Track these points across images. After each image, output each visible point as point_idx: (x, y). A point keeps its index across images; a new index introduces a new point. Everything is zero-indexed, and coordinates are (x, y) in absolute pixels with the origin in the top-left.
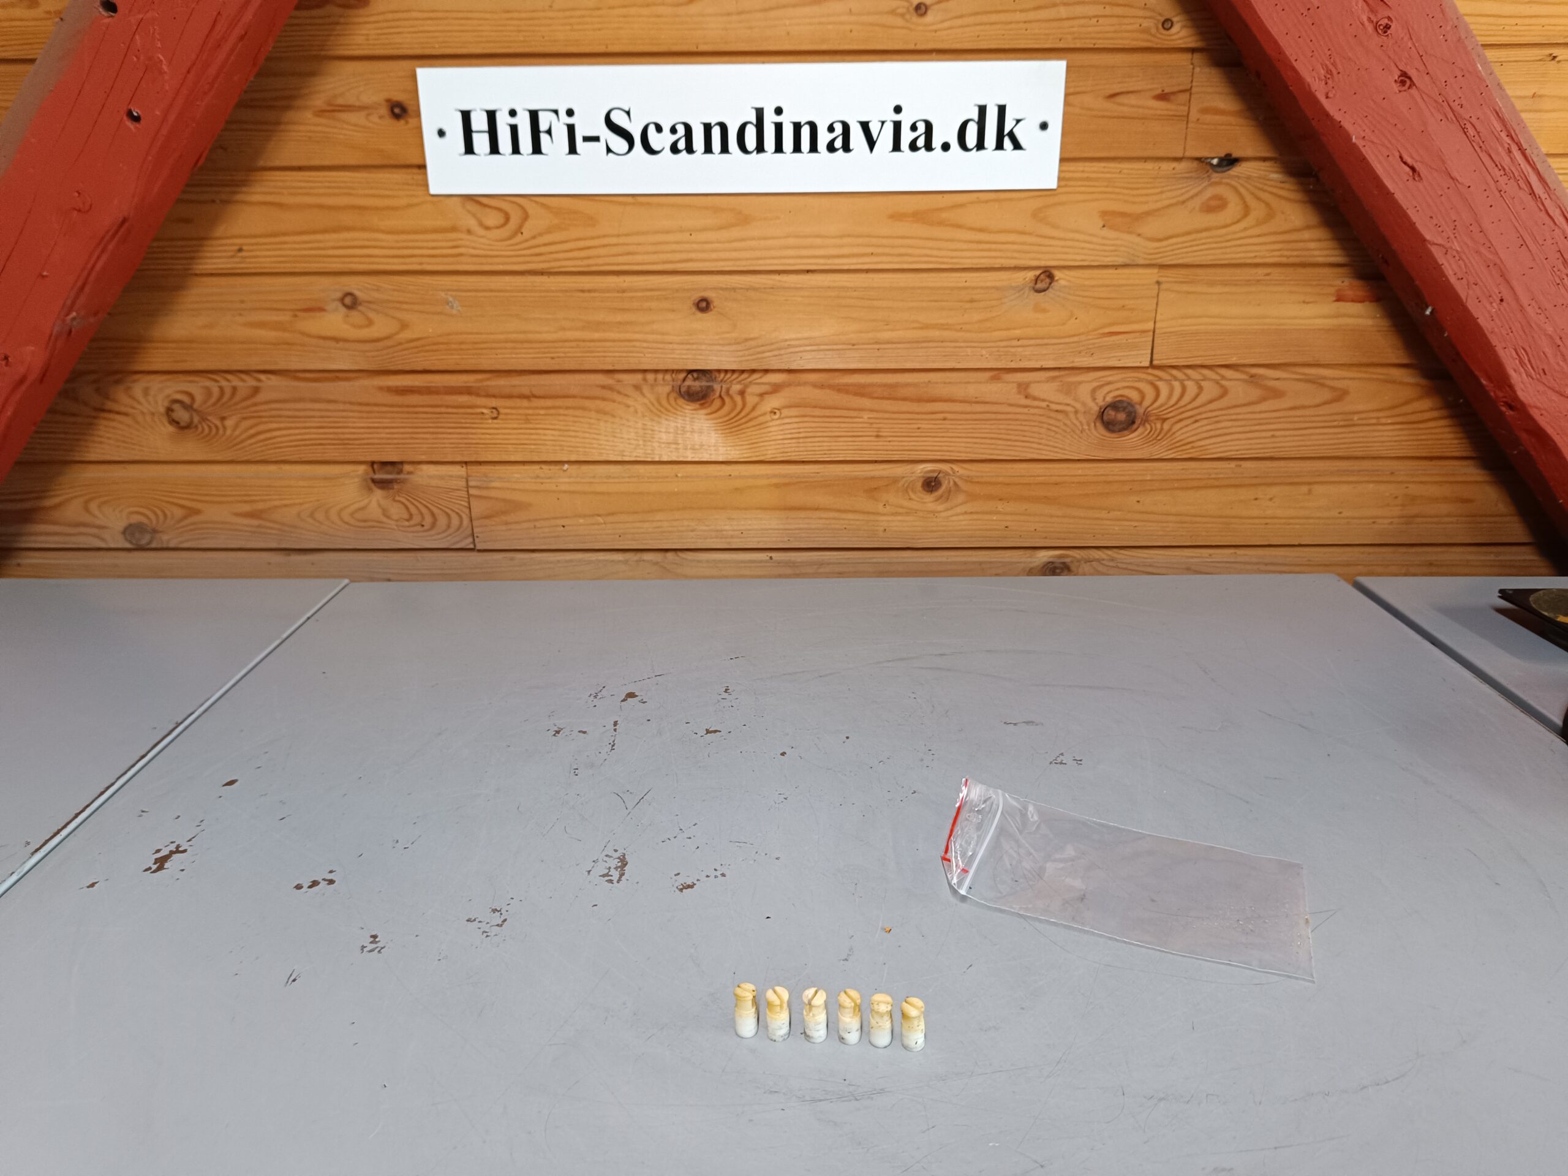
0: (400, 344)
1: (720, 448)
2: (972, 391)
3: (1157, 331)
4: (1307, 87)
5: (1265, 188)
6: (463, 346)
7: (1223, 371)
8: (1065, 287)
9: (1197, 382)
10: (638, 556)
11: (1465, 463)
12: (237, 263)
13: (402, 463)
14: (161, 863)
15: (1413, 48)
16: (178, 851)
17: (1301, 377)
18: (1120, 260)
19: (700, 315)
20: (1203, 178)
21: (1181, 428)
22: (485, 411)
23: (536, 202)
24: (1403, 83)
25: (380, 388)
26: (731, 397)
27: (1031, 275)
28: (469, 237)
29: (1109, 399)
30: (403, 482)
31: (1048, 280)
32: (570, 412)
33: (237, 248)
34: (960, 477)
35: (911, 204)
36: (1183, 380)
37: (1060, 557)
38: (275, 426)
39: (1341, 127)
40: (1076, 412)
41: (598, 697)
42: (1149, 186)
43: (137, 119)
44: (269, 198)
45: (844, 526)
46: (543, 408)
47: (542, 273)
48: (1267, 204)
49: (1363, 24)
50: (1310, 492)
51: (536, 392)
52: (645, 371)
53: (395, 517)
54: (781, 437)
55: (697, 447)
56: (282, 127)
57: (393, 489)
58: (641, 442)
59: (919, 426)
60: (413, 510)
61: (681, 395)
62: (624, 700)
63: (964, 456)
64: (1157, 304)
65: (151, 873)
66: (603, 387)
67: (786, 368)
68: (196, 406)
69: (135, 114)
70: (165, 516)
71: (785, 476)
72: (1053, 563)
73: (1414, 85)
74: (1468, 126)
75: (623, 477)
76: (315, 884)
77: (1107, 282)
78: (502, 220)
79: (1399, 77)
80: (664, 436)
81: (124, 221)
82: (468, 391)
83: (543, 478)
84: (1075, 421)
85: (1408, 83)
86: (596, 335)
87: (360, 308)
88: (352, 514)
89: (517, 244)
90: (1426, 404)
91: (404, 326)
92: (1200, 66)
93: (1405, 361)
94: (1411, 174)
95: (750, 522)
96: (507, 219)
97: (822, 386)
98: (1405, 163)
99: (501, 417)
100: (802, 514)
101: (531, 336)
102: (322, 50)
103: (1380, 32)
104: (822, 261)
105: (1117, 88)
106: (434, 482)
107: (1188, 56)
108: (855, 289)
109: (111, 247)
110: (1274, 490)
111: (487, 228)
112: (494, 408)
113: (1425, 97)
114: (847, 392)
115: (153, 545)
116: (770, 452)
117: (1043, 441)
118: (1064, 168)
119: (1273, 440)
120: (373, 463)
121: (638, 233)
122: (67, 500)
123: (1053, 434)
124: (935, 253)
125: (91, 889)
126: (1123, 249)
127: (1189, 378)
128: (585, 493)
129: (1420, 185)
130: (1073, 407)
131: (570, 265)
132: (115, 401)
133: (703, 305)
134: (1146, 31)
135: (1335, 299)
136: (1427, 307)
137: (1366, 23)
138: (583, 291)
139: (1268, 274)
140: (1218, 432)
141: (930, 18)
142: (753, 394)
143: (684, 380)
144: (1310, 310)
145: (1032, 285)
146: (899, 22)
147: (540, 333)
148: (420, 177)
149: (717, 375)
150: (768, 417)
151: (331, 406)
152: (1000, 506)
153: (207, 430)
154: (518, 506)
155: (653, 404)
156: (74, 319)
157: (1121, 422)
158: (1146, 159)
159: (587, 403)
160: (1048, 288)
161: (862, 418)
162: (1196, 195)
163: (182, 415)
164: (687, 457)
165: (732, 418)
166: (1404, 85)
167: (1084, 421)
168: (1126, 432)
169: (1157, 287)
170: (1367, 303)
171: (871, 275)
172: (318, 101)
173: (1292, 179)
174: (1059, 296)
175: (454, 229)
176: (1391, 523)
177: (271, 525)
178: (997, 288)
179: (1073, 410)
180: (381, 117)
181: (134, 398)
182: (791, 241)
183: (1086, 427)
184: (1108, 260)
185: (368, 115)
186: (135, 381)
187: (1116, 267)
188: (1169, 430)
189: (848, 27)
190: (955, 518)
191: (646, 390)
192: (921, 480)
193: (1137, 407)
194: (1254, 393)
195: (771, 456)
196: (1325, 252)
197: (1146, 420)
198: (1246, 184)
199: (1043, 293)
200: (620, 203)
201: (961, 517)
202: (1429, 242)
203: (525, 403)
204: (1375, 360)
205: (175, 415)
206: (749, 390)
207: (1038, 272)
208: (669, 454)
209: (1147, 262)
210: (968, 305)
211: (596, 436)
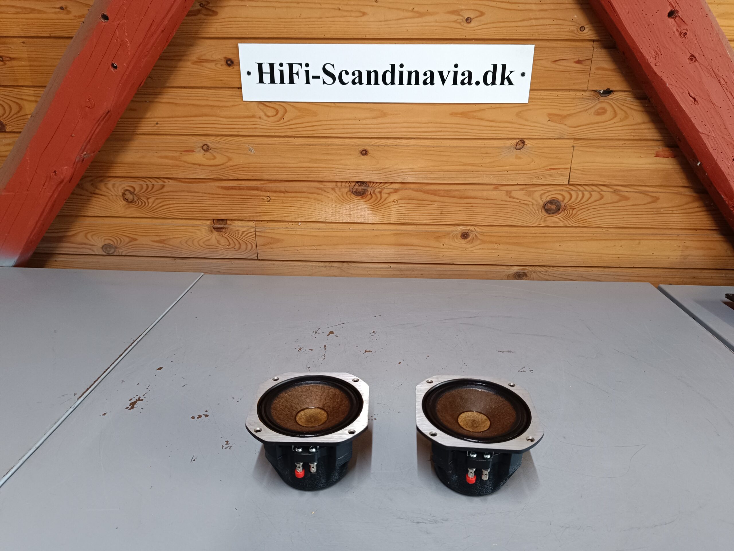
0: (228, 167)
1: (370, 217)
2: (485, 194)
3: (572, 169)
4: (646, 60)
5: (625, 104)
6: (255, 169)
7: (602, 187)
8: (530, 147)
9: (589, 192)
10: (331, 264)
11: (713, 232)
12: (156, 129)
13: (226, 220)
14: (133, 405)
15: (697, 44)
16: (139, 400)
17: (638, 191)
18: (556, 136)
19: (362, 157)
20: (596, 99)
21: (581, 213)
22: (264, 198)
23: (290, 105)
24: (692, 59)
25: (218, 187)
26: (375, 194)
27: (514, 142)
28: (260, 120)
29: (548, 199)
30: (227, 228)
31: (522, 144)
32: (303, 199)
33: (155, 122)
34: (478, 233)
35: (461, 109)
36: (583, 191)
37: (522, 269)
38: (171, 202)
39: (661, 79)
40: (533, 204)
41: (317, 333)
42: (570, 102)
43: (116, 67)
44: (171, 101)
45: (425, 253)
46: (290, 197)
47: (292, 137)
48: (625, 112)
49: (674, 32)
50: (639, 243)
51: (287, 189)
52: (337, 182)
53: (223, 244)
54: (397, 213)
55: (359, 216)
56: (177, 69)
57: (222, 231)
58: (334, 214)
59: (460, 209)
60: (231, 241)
61: (353, 193)
62: (328, 335)
63: (480, 223)
64: (572, 156)
65: (129, 409)
66: (318, 188)
67: (401, 182)
68: (135, 193)
69: (115, 65)
70: (121, 241)
71: (398, 230)
72: (519, 272)
73: (697, 60)
74: (722, 80)
75: (325, 229)
76: (200, 416)
77: (550, 146)
78: (275, 113)
79: (690, 56)
80: (344, 211)
81: (108, 112)
82: (257, 189)
83: (289, 228)
84: (532, 209)
85: (694, 59)
86: (315, 165)
87: (210, 151)
88: (204, 242)
89: (281, 124)
90: (696, 204)
91: (230, 159)
92: (596, 48)
93: (686, 185)
94: (693, 101)
95: (382, 251)
96: (277, 112)
97: (417, 190)
98: (691, 96)
99: (271, 201)
100: (405, 247)
101: (286, 165)
102: (197, 35)
103: (682, 36)
104: (419, 134)
105: (558, 58)
106: (240, 229)
107: (592, 43)
108: (433, 147)
109: (102, 123)
110: (623, 242)
111: (268, 116)
112: (268, 197)
113: (702, 66)
114: (428, 193)
115: (115, 254)
116: (392, 219)
117: (517, 218)
118: (532, 94)
119: (623, 219)
120: (214, 220)
121: (336, 120)
122: (79, 233)
123: (521, 214)
124: (471, 131)
125: (104, 416)
126: (558, 131)
127: (586, 190)
128: (308, 236)
129: (697, 107)
130: (532, 202)
131: (305, 133)
132: (100, 190)
133: (364, 153)
134: (572, 32)
135: (655, 156)
136: (698, 162)
137: (676, 32)
138: (310, 145)
139: (625, 144)
140: (599, 215)
141: (472, 24)
142: (386, 193)
143: (354, 186)
144: (643, 161)
145: (515, 146)
146: (458, 26)
147: (290, 163)
148: (238, 93)
149: (369, 184)
150: (391, 204)
151: (196, 194)
152: (496, 246)
153: (140, 203)
154: (278, 241)
155: (340, 197)
156: (85, 155)
157: (553, 210)
158: (569, 90)
159: (309, 195)
160: (522, 148)
161: (434, 205)
162: (592, 107)
163: (129, 196)
164: (354, 221)
165: (376, 204)
166: (692, 61)
167: (536, 209)
168: (555, 214)
169: (573, 148)
170: (670, 158)
171: (440, 141)
172: (194, 58)
173: (638, 101)
174: (527, 152)
175: (253, 117)
176: (677, 258)
177: (167, 246)
178: (498, 147)
179: (532, 203)
180: (221, 65)
181: (108, 188)
182: (405, 125)
183: (537, 211)
184: (550, 136)
185: (216, 64)
186: (109, 181)
187: (554, 139)
188: (576, 214)
189: (435, 28)
190: (475, 251)
191: (337, 190)
192: (461, 234)
193: (561, 203)
194: (616, 198)
195: (392, 221)
196: (651, 135)
197: (565, 208)
198: (616, 103)
199: (520, 150)
200: (328, 106)
201: (478, 251)
202: (700, 132)
203: (282, 195)
204: (673, 184)
205: (126, 197)
206: (384, 191)
207: (518, 141)
208: (347, 219)
209: (569, 137)
210: (485, 155)
211: (314, 210)
